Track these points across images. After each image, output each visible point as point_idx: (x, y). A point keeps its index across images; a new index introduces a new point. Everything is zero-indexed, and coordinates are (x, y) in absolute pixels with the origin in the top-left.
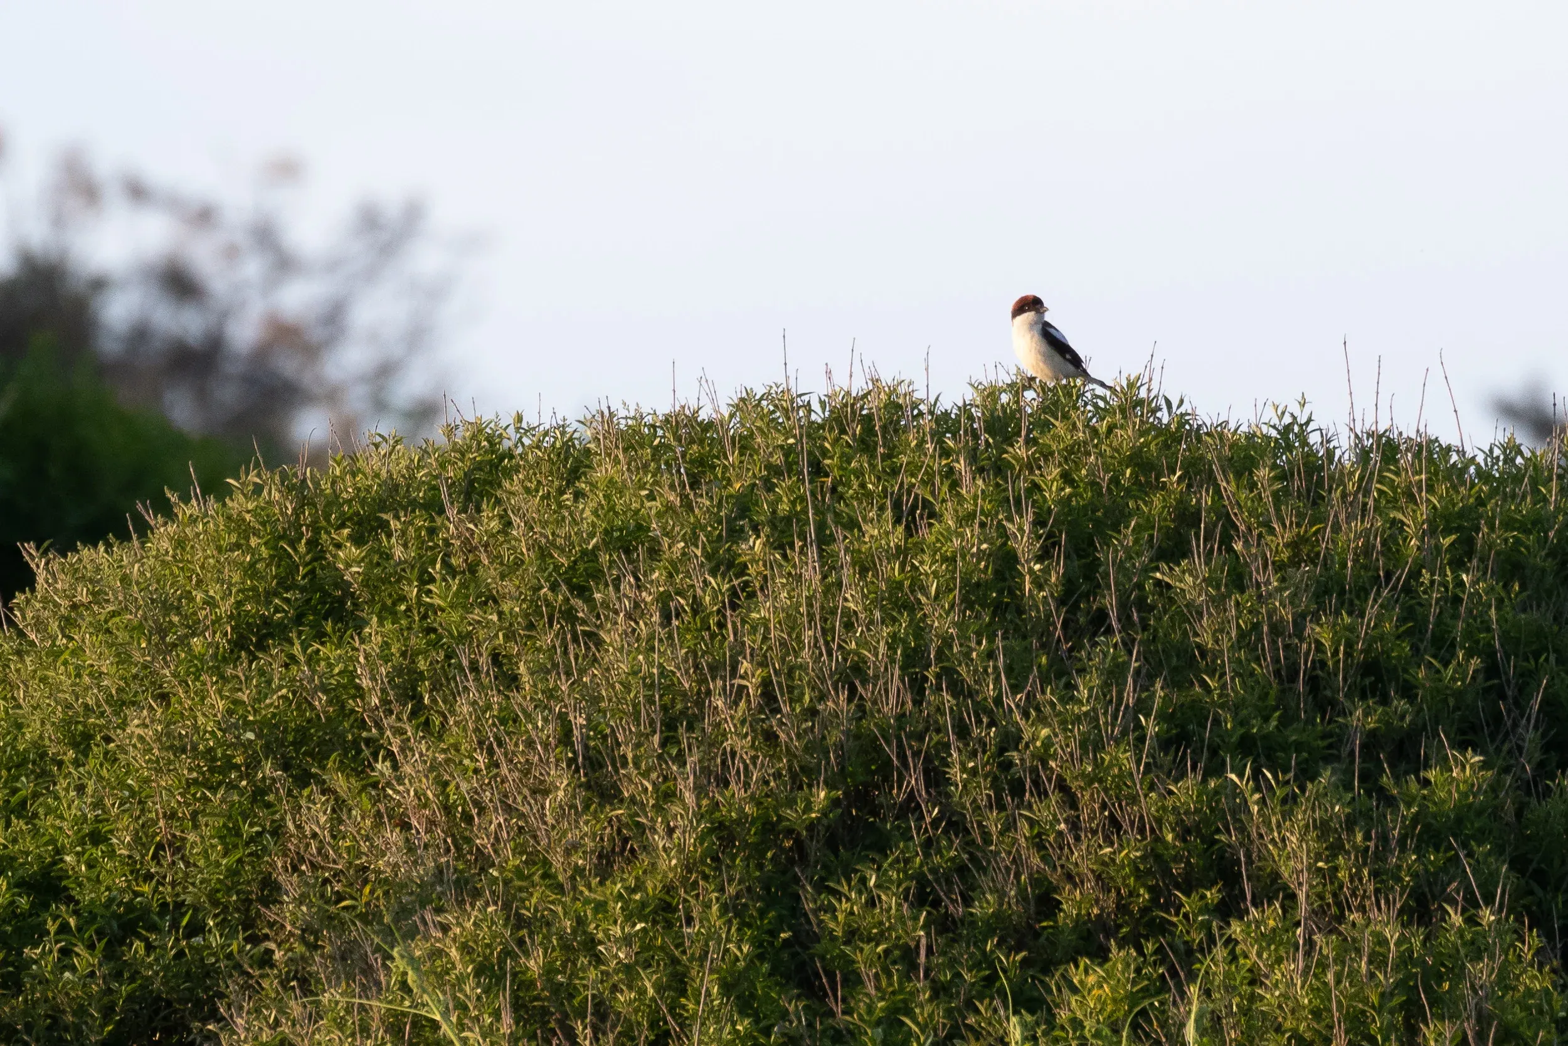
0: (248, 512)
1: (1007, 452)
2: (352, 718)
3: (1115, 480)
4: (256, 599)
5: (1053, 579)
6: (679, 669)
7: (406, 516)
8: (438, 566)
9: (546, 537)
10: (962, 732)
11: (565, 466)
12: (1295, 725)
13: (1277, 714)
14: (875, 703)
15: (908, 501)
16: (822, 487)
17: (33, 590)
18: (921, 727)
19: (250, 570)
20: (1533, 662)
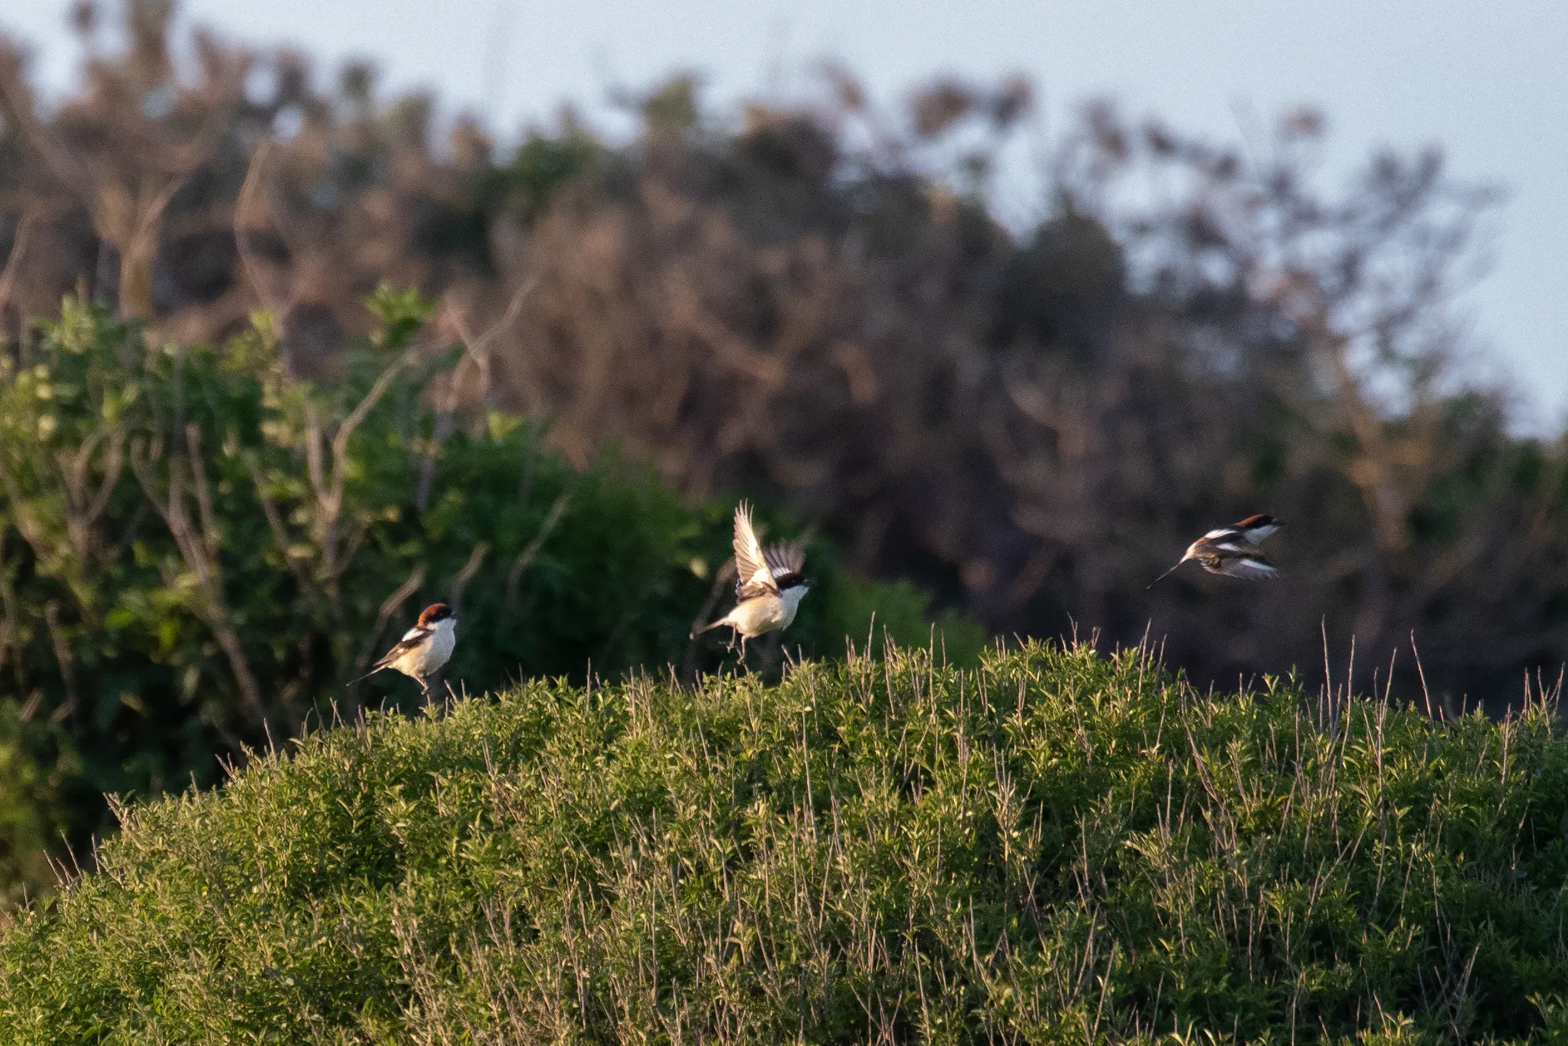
0: (309, 768)
1: (1006, 722)
2: (389, 965)
3: (1101, 751)
4: (312, 851)
5: (1030, 846)
6: (677, 927)
7: (453, 774)
8: (477, 823)
9: (573, 798)
10: (934, 989)
11: (601, 729)
12: (1244, 987)
13: (1227, 976)
14: (855, 961)
15: (908, 768)
16: (829, 754)
17: (119, 837)
18: (896, 985)
19: (308, 823)
20: (1473, 929)
